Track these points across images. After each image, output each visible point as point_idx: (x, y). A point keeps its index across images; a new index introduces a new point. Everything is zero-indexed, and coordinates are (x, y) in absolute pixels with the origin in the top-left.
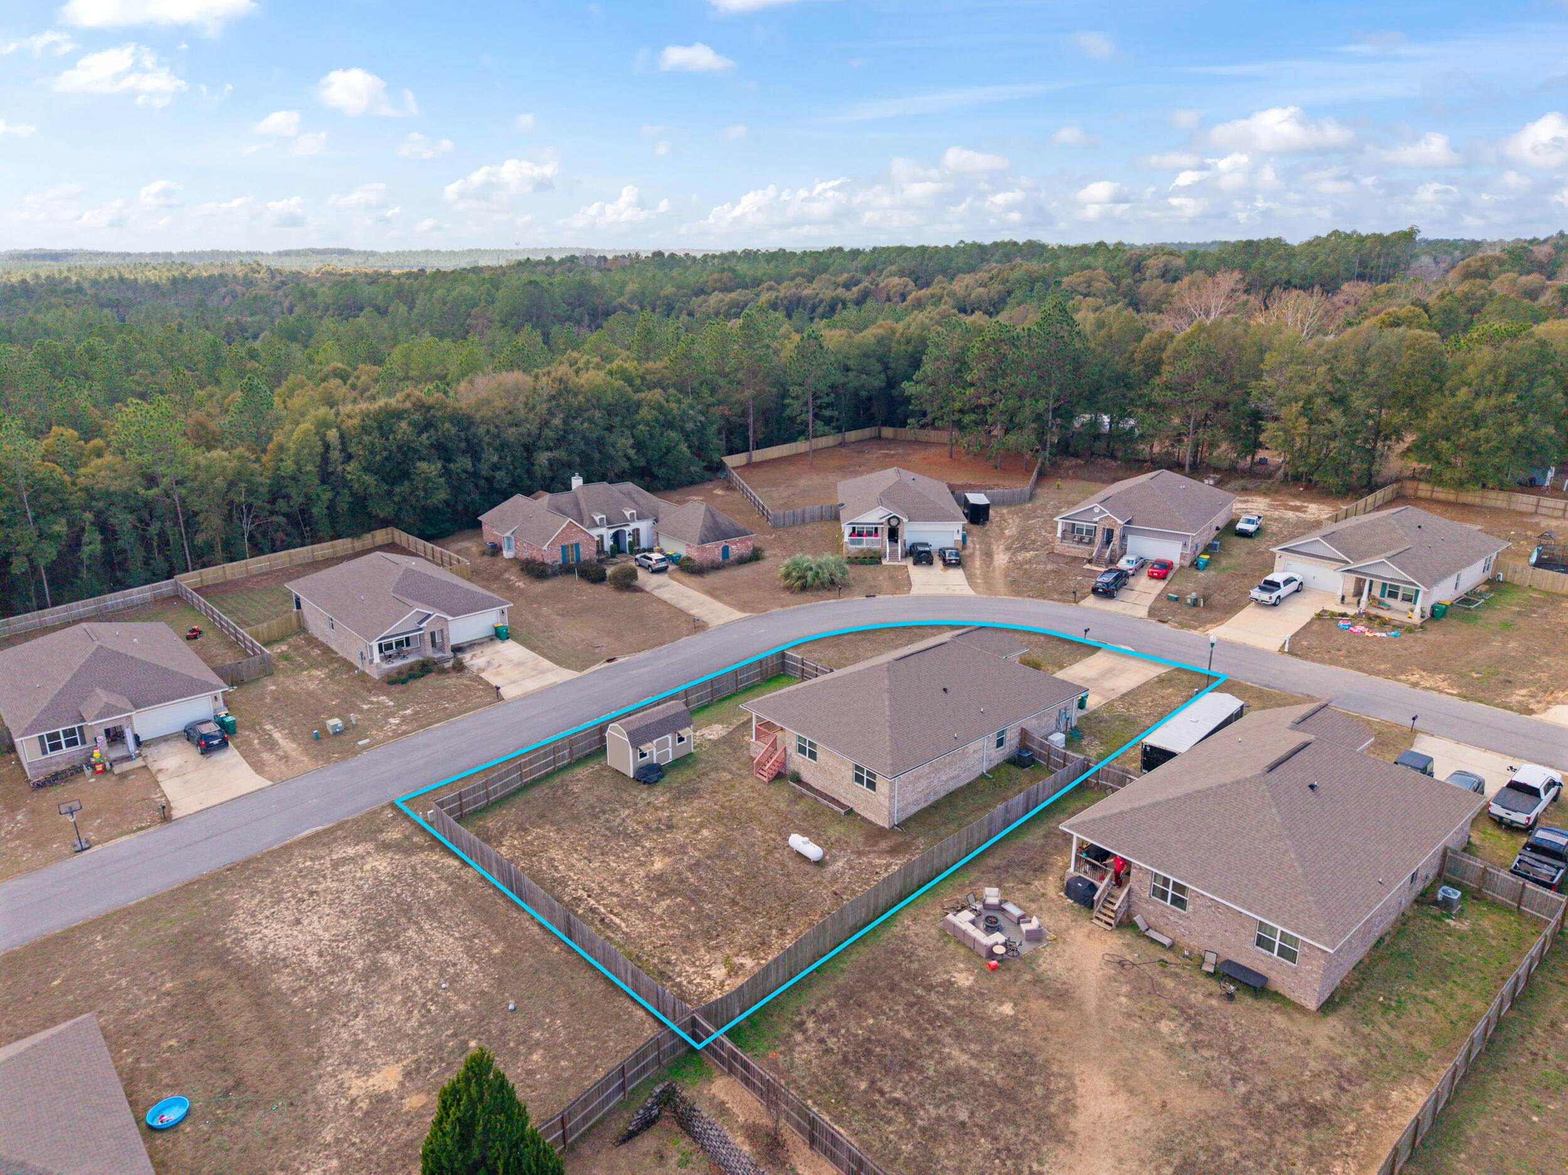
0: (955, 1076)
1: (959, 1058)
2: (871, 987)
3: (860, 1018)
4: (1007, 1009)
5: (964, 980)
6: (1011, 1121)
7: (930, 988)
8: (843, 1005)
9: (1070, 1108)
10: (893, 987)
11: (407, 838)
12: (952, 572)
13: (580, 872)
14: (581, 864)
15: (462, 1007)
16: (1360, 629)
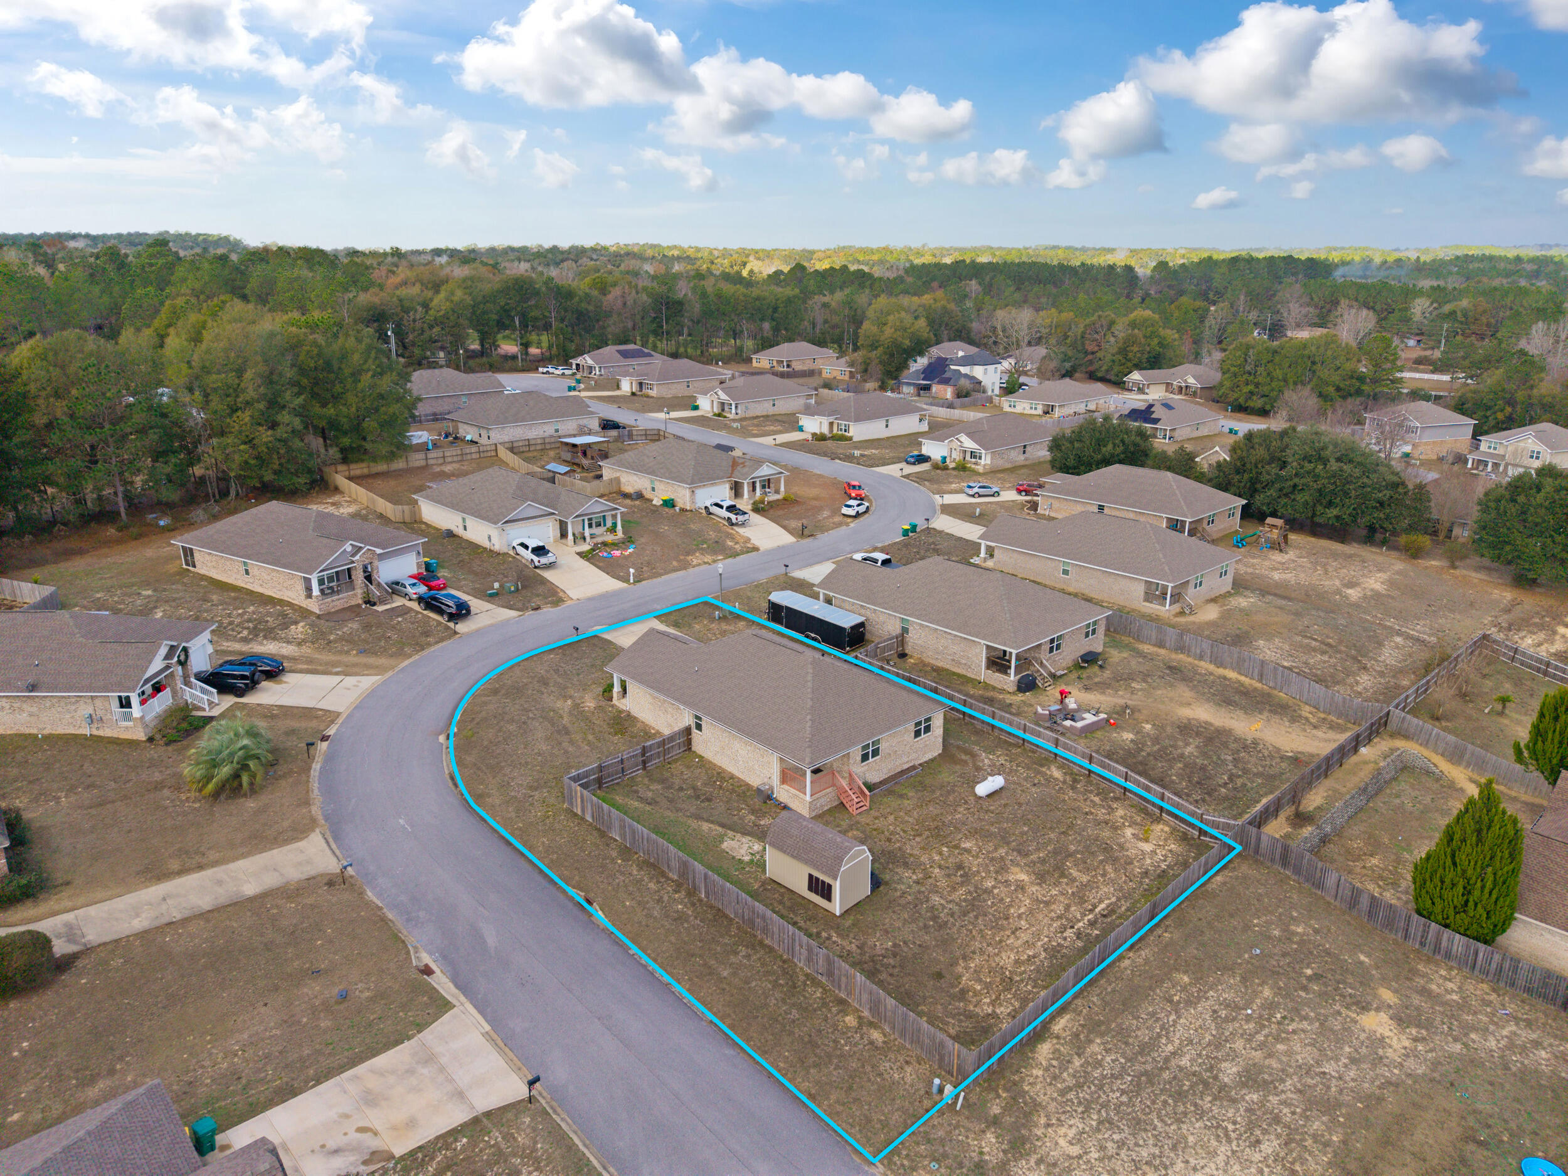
0: (1204, 754)
1: (1191, 750)
5: (1129, 736)
6: (1226, 743)
7: (1140, 749)
9: (1209, 723)
11: (995, 1122)
12: (290, 678)
13: (1037, 936)
14: (1024, 937)
15: (1267, 992)
16: (617, 553)
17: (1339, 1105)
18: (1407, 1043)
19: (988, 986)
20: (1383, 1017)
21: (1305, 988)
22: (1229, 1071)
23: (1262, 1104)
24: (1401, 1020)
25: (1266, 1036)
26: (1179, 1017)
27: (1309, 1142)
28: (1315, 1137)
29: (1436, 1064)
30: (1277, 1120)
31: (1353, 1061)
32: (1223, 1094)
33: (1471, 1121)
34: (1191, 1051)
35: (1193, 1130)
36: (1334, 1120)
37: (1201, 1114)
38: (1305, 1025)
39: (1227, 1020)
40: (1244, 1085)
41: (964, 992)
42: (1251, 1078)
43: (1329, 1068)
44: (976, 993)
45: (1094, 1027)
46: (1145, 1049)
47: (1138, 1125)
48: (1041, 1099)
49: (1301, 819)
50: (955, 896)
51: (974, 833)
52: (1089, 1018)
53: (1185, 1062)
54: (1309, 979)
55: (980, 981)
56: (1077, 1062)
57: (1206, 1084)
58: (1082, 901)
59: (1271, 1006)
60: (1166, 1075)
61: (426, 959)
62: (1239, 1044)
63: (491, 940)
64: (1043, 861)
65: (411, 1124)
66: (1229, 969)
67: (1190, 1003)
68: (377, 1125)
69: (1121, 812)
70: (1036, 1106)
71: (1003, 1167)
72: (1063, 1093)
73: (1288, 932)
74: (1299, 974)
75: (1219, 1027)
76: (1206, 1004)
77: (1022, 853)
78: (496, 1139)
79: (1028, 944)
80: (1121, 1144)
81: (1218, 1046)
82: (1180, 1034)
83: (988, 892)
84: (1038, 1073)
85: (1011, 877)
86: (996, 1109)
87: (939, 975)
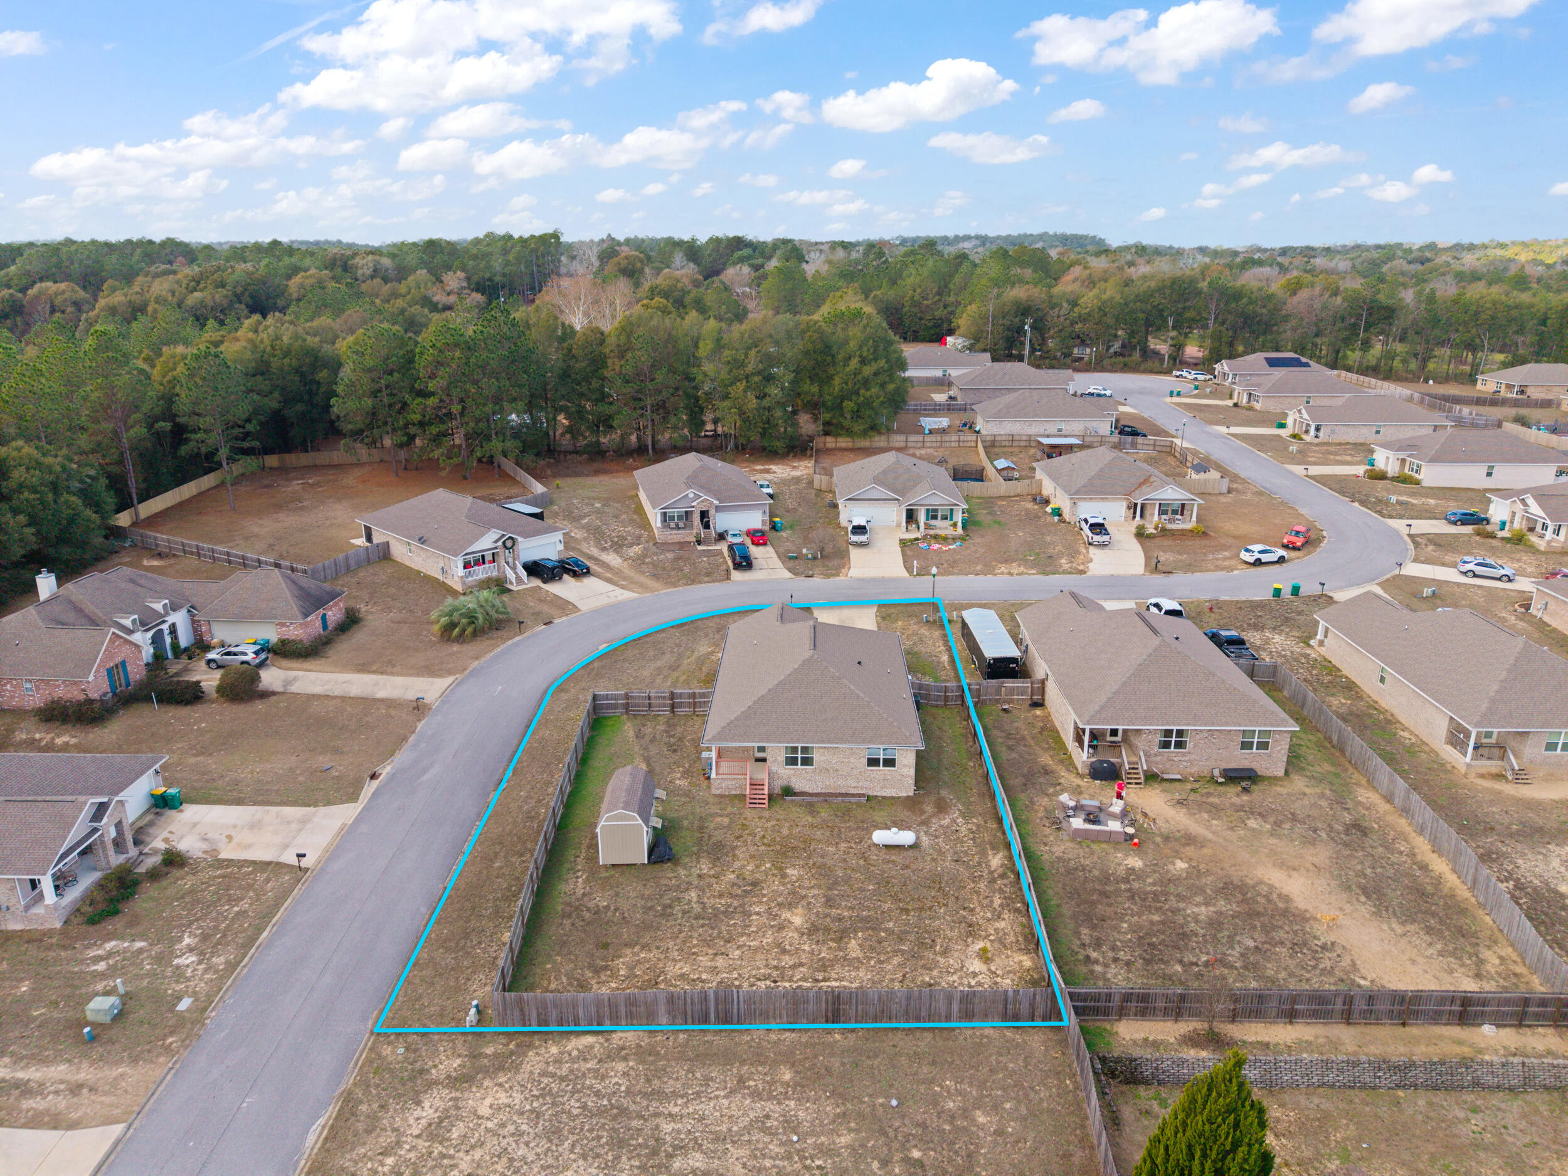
0: (1215, 924)
1: (1203, 911)
2: (1093, 904)
3: (1116, 928)
4: (1181, 865)
5: (1135, 862)
6: (1274, 928)
7: (1126, 880)
8: (1093, 927)
9: (1287, 899)
10: (1105, 894)
11: (475, 1056)
12: (589, 581)
13: (731, 969)
14: (720, 962)
15: (844, 1140)
16: (936, 546)
19: (631, 976)
21: (885, 1163)
22: (691, 1162)
25: (774, 1166)
26: (725, 1097)
34: (689, 1123)
39: (766, 1130)
41: (606, 968)
44: (614, 976)
45: (642, 1053)
46: (660, 1095)
47: (554, 1133)
48: (526, 1067)
51: (823, 871)
53: (667, 1127)
54: (907, 1160)
55: (631, 968)
56: (591, 1065)
57: (654, 1153)
58: (823, 969)
59: (827, 1151)
60: (636, 1123)
61: (386, 770)
62: (736, 1152)
63: (427, 777)
64: (840, 919)
66: (839, 1096)
67: (756, 1095)
69: (1001, 925)
70: (517, 1069)
71: (432, 1084)
72: (543, 1074)
73: (965, 1113)
74: (904, 1148)
75: (748, 1129)
76: (770, 1106)
77: (829, 902)
78: (261, 877)
79: (714, 970)
80: (518, 1134)
81: (718, 1138)
82: (705, 1107)
83: (747, 914)
84: (554, 1050)
85: (786, 915)
86: (489, 1050)
87: (606, 946)
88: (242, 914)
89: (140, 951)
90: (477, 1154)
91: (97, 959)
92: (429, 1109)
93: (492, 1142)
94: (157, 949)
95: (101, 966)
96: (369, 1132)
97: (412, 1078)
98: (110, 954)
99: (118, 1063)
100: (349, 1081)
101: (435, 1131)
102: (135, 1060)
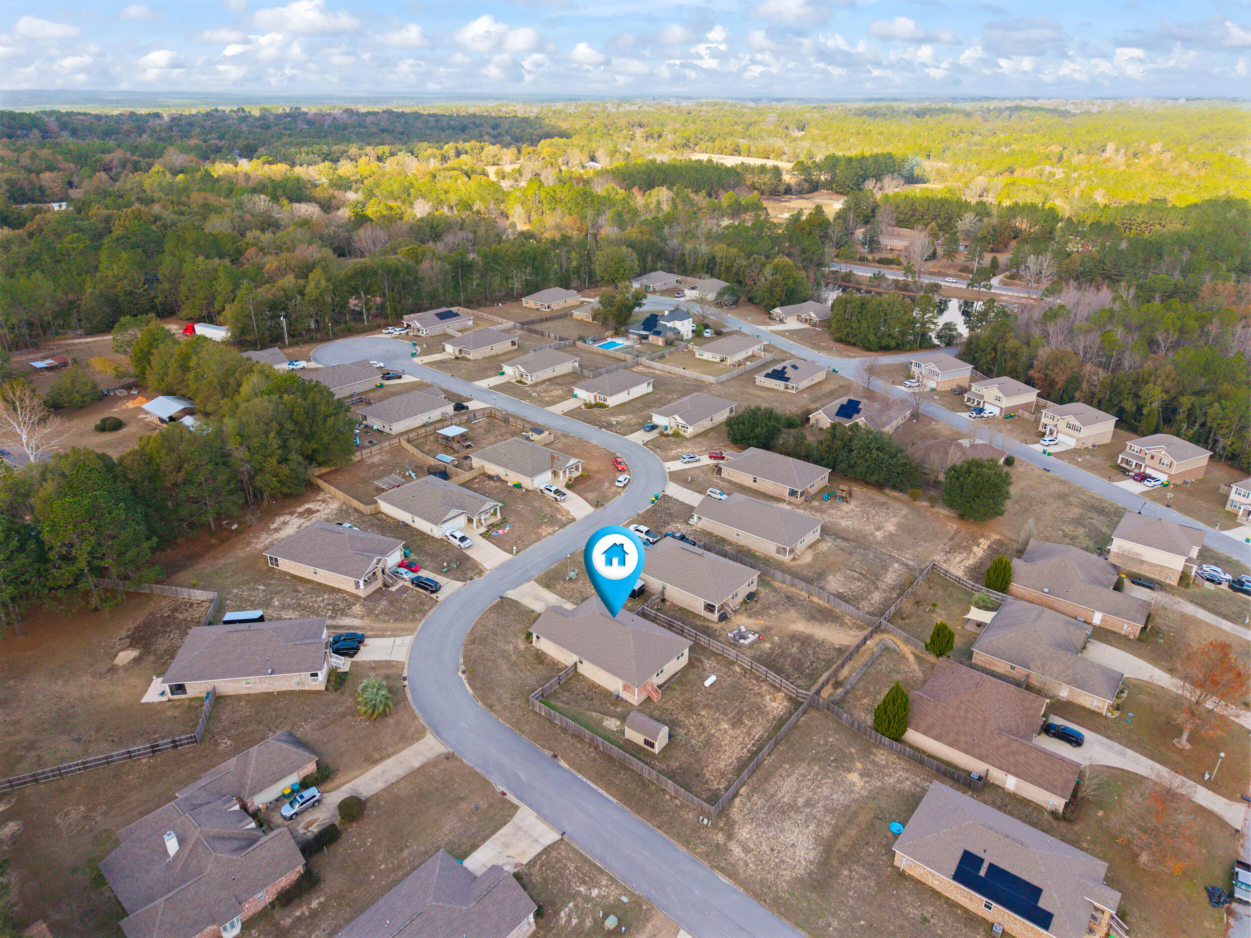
0: (800, 651)
1: (794, 649)
5: (769, 645)
6: (809, 644)
7: (772, 652)
9: (803, 633)
10: (774, 660)
11: (721, 829)
12: (370, 642)
13: (733, 753)
14: (728, 754)
15: (816, 768)
16: (501, 532)
17: (836, 810)
18: (862, 784)
19: (715, 777)
20: (856, 774)
21: (830, 765)
22: (801, 801)
23: (811, 812)
24: (862, 775)
25: (814, 786)
26: (784, 782)
27: (825, 825)
28: (827, 823)
29: (871, 791)
30: (815, 818)
31: (843, 793)
32: (798, 810)
33: (878, 811)
34: (788, 795)
35: (787, 825)
36: (834, 816)
37: (790, 818)
38: (828, 780)
39: (802, 781)
40: (805, 806)
41: (707, 781)
42: (809, 803)
43: (835, 797)
44: (712, 781)
45: (754, 790)
46: (772, 796)
47: (769, 825)
48: (737, 819)
49: (837, 685)
50: (700, 739)
51: (706, 706)
52: (753, 786)
53: (786, 800)
54: (832, 761)
55: (712, 775)
56: (749, 804)
57: (792, 807)
58: (750, 734)
59: (817, 774)
60: (779, 805)
61: (501, 788)
62: (805, 791)
64: (734, 718)
65: (524, 853)
66: (803, 760)
67: (788, 776)
68: (512, 854)
69: (764, 688)
70: (735, 822)
71: (725, 844)
72: (744, 816)
73: (826, 742)
74: (829, 759)
75: (798, 785)
76: (794, 776)
77: (725, 714)
78: (554, 854)
79: (730, 757)
80: (763, 832)
81: (797, 792)
82: (784, 789)
83: (713, 735)
84: (735, 810)
85: (722, 727)
86: (721, 825)
87: (698, 775)
88: (576, 867)
89: (576, 906)
90: (764, 844)
91: (569, 921)
92: (737, 850)
93: (762, 839)
94: (579, 900)
95: (574, 921)
96: (734, 866)
97: (718, 848)
98: (569, 917)
99: (644, 926)
100: (706, 864)
101: (746, 850)
102: (648, 920)
